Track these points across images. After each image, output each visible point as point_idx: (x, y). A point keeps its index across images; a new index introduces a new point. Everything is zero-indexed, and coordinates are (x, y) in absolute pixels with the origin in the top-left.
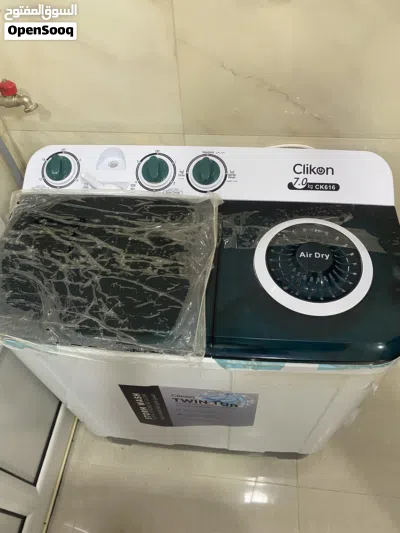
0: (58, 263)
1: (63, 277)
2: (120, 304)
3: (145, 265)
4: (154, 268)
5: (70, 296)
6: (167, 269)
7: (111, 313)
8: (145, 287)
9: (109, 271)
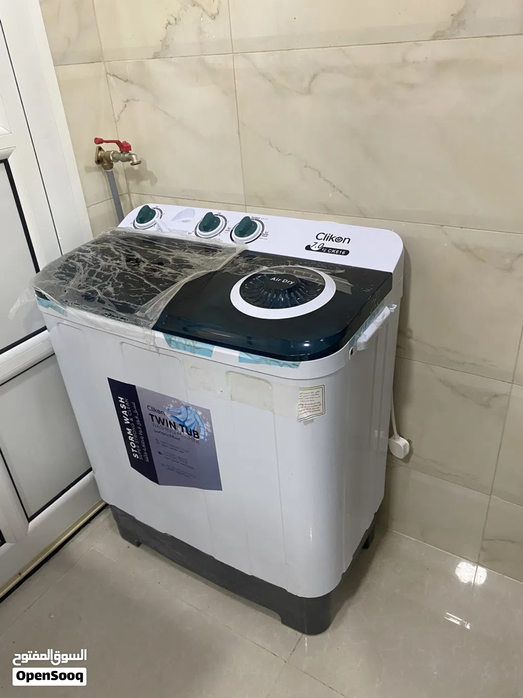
0: (102, 261)
1: (99, 268)
2: (121, 286)
4: (161, 273)
5: (94, 277)
6: (169, 275)
7: (111, 289)
8: (145, 281)
9: (129, 270)
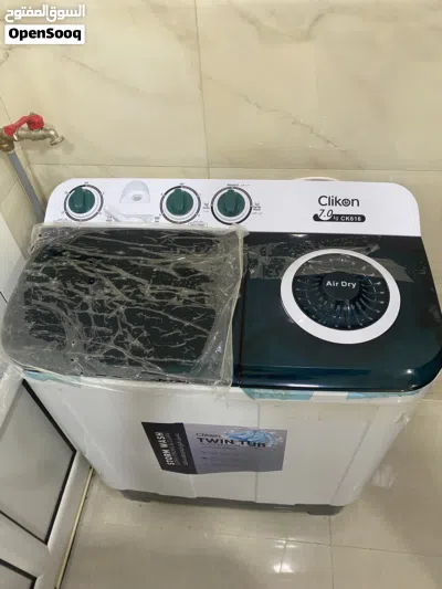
1: (87, 308)
2: (145, 334)
3: (171, 296)
4: (179, 298)
5: (95, 327)
6: (193, 299)
7: (136, 343)
8: (171, 317)
9: (134, 302)
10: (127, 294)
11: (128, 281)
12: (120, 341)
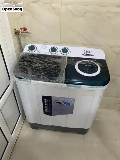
0: (32, 65)
1: (33, 67)
2: (46, 72)
3: (51, 66)
4: (53, 67)
5: (34, 70)
6: (56, 67)
7: (44, 74)
8: (51, 70)
9: (43, 67)
10: (42, 65)
11: (42, 63)
12: (40, 73)
